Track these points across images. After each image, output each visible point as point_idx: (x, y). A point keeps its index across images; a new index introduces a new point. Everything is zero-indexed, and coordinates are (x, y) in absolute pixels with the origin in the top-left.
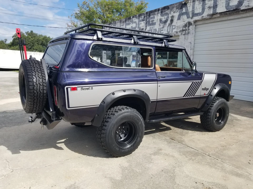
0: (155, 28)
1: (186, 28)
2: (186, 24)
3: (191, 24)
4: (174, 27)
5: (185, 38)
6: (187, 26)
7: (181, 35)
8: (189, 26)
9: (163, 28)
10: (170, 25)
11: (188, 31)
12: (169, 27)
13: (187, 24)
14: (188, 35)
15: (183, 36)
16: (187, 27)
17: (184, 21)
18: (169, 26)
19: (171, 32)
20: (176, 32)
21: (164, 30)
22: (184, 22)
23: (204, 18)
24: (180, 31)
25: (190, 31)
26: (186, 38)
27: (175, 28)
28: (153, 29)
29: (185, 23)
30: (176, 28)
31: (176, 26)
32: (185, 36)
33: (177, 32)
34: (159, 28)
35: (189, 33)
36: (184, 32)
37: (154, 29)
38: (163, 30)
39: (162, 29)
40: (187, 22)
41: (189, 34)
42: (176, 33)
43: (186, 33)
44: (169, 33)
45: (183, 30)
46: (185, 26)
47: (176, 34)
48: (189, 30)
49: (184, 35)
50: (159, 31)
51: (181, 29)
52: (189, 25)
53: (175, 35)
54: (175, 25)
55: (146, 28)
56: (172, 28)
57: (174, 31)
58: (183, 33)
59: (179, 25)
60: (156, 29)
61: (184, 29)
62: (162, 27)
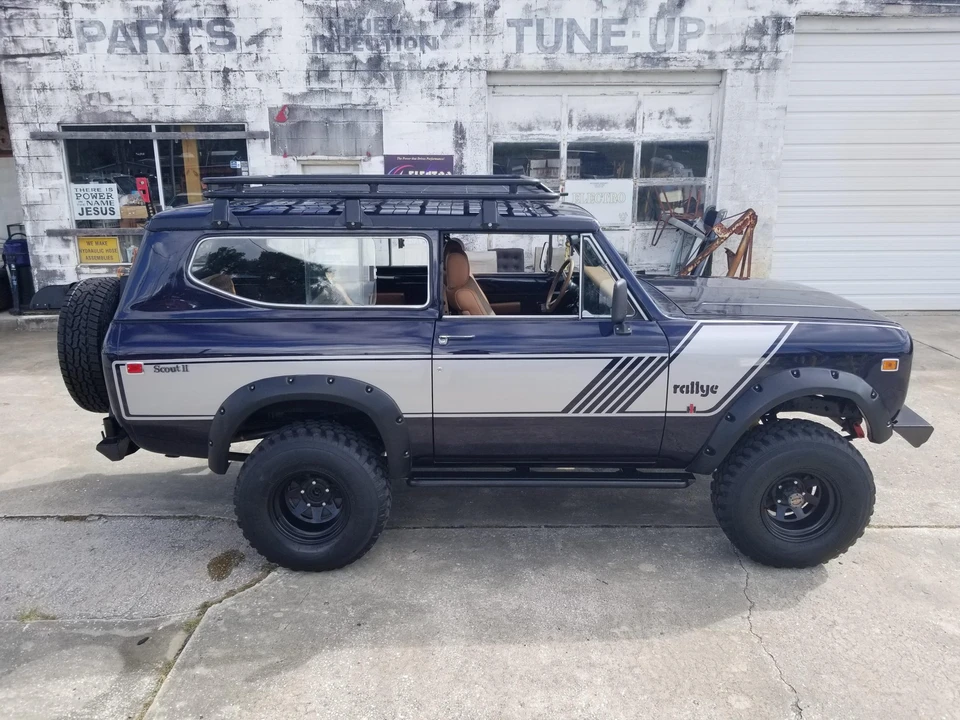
0: (565, 17)
1: (760, 39)
2: (761, 21)
3: (789, 26)
4: (692, 28)
5: (757, 88)
6: (765, 33)
7: (736, 70)
8: (777, 35)
9: (623, 21)
10: (668, 12)
11: (773, 55)
12: (662, 23)
13: (769, 23)
14: (773, 72)
15: (748, 79)
16: (767, 40)
17: (751, 9)
18: (660, 16)
19: (675, 48)
20: (706, 52)
21: (629, 33)
22: (750, 13)
23: (849, 10)
24: (730, 52)
25: (781, 56)
26: (762, 89)
27: (698, 34)
28: (554, 16)
29: (759, 15)
30: (707, 32)
31: (707, 24)
32: (757, 77)
33: (712, 55)
34: (596, 20)
35: (775, 65)
36: (754, 57)
37: (559, 23)
38: (622, 34)
39: (615, 28)
40: (767, 14)
41: (775, 69)
42: (706, 56)
43: (761, 63)
44: (665, 55)
45: (745, 50)
46: (760, 30)
47: (707, 64)
48: (777, 52)
49: (751, 70)
50: (594, 35)
51: (738, 43)
52: (778, 29)
53: (699, 66)
54: (701, 20)
55: (497, 8)
56: (683, 28)
57: (693, 45)
58: (748, 65)
59: (721, 21)
60: (572, 23)
61: (753, 43)
62: (617, 15)
